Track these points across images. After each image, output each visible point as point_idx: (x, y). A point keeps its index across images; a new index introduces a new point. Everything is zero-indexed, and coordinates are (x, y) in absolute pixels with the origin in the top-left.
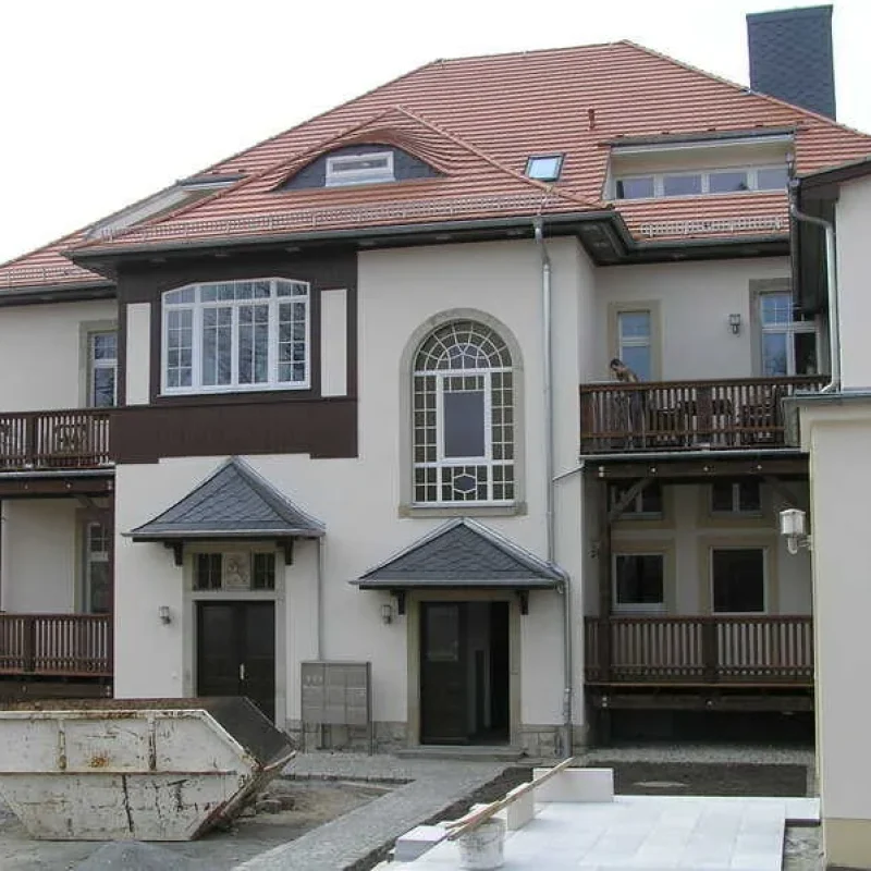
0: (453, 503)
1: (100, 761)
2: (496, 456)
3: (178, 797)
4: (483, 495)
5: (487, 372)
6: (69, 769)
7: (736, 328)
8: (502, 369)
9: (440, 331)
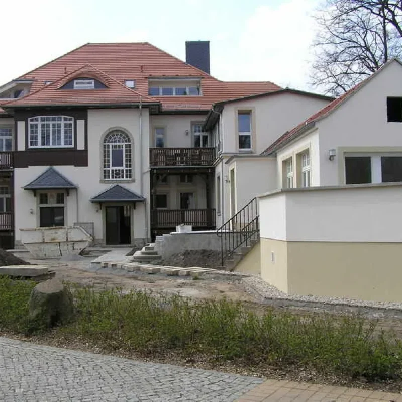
0: (114, 179)
1: (53, 239)
2: (126, 167)
3: (73, 247)
4: (123, 177)
5: (124, 144)
6: (46, 241)
7: (187, 134)
8: (128, 143)
9: (111, 132)
